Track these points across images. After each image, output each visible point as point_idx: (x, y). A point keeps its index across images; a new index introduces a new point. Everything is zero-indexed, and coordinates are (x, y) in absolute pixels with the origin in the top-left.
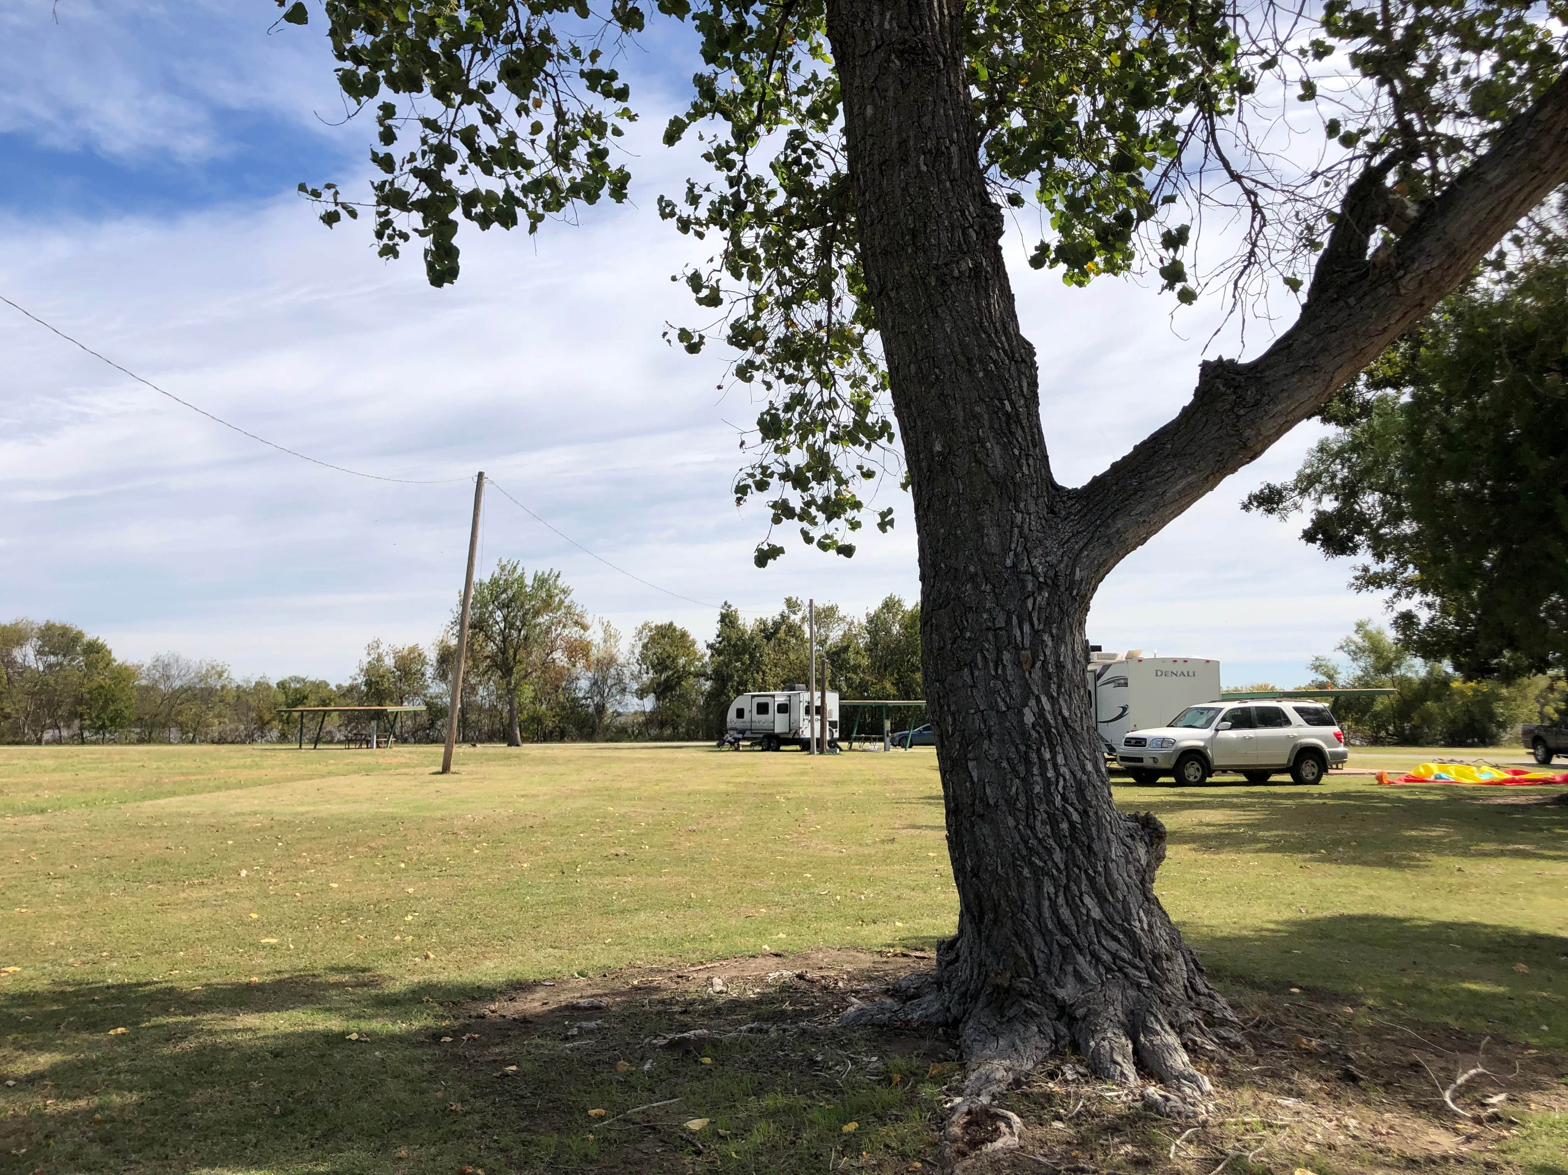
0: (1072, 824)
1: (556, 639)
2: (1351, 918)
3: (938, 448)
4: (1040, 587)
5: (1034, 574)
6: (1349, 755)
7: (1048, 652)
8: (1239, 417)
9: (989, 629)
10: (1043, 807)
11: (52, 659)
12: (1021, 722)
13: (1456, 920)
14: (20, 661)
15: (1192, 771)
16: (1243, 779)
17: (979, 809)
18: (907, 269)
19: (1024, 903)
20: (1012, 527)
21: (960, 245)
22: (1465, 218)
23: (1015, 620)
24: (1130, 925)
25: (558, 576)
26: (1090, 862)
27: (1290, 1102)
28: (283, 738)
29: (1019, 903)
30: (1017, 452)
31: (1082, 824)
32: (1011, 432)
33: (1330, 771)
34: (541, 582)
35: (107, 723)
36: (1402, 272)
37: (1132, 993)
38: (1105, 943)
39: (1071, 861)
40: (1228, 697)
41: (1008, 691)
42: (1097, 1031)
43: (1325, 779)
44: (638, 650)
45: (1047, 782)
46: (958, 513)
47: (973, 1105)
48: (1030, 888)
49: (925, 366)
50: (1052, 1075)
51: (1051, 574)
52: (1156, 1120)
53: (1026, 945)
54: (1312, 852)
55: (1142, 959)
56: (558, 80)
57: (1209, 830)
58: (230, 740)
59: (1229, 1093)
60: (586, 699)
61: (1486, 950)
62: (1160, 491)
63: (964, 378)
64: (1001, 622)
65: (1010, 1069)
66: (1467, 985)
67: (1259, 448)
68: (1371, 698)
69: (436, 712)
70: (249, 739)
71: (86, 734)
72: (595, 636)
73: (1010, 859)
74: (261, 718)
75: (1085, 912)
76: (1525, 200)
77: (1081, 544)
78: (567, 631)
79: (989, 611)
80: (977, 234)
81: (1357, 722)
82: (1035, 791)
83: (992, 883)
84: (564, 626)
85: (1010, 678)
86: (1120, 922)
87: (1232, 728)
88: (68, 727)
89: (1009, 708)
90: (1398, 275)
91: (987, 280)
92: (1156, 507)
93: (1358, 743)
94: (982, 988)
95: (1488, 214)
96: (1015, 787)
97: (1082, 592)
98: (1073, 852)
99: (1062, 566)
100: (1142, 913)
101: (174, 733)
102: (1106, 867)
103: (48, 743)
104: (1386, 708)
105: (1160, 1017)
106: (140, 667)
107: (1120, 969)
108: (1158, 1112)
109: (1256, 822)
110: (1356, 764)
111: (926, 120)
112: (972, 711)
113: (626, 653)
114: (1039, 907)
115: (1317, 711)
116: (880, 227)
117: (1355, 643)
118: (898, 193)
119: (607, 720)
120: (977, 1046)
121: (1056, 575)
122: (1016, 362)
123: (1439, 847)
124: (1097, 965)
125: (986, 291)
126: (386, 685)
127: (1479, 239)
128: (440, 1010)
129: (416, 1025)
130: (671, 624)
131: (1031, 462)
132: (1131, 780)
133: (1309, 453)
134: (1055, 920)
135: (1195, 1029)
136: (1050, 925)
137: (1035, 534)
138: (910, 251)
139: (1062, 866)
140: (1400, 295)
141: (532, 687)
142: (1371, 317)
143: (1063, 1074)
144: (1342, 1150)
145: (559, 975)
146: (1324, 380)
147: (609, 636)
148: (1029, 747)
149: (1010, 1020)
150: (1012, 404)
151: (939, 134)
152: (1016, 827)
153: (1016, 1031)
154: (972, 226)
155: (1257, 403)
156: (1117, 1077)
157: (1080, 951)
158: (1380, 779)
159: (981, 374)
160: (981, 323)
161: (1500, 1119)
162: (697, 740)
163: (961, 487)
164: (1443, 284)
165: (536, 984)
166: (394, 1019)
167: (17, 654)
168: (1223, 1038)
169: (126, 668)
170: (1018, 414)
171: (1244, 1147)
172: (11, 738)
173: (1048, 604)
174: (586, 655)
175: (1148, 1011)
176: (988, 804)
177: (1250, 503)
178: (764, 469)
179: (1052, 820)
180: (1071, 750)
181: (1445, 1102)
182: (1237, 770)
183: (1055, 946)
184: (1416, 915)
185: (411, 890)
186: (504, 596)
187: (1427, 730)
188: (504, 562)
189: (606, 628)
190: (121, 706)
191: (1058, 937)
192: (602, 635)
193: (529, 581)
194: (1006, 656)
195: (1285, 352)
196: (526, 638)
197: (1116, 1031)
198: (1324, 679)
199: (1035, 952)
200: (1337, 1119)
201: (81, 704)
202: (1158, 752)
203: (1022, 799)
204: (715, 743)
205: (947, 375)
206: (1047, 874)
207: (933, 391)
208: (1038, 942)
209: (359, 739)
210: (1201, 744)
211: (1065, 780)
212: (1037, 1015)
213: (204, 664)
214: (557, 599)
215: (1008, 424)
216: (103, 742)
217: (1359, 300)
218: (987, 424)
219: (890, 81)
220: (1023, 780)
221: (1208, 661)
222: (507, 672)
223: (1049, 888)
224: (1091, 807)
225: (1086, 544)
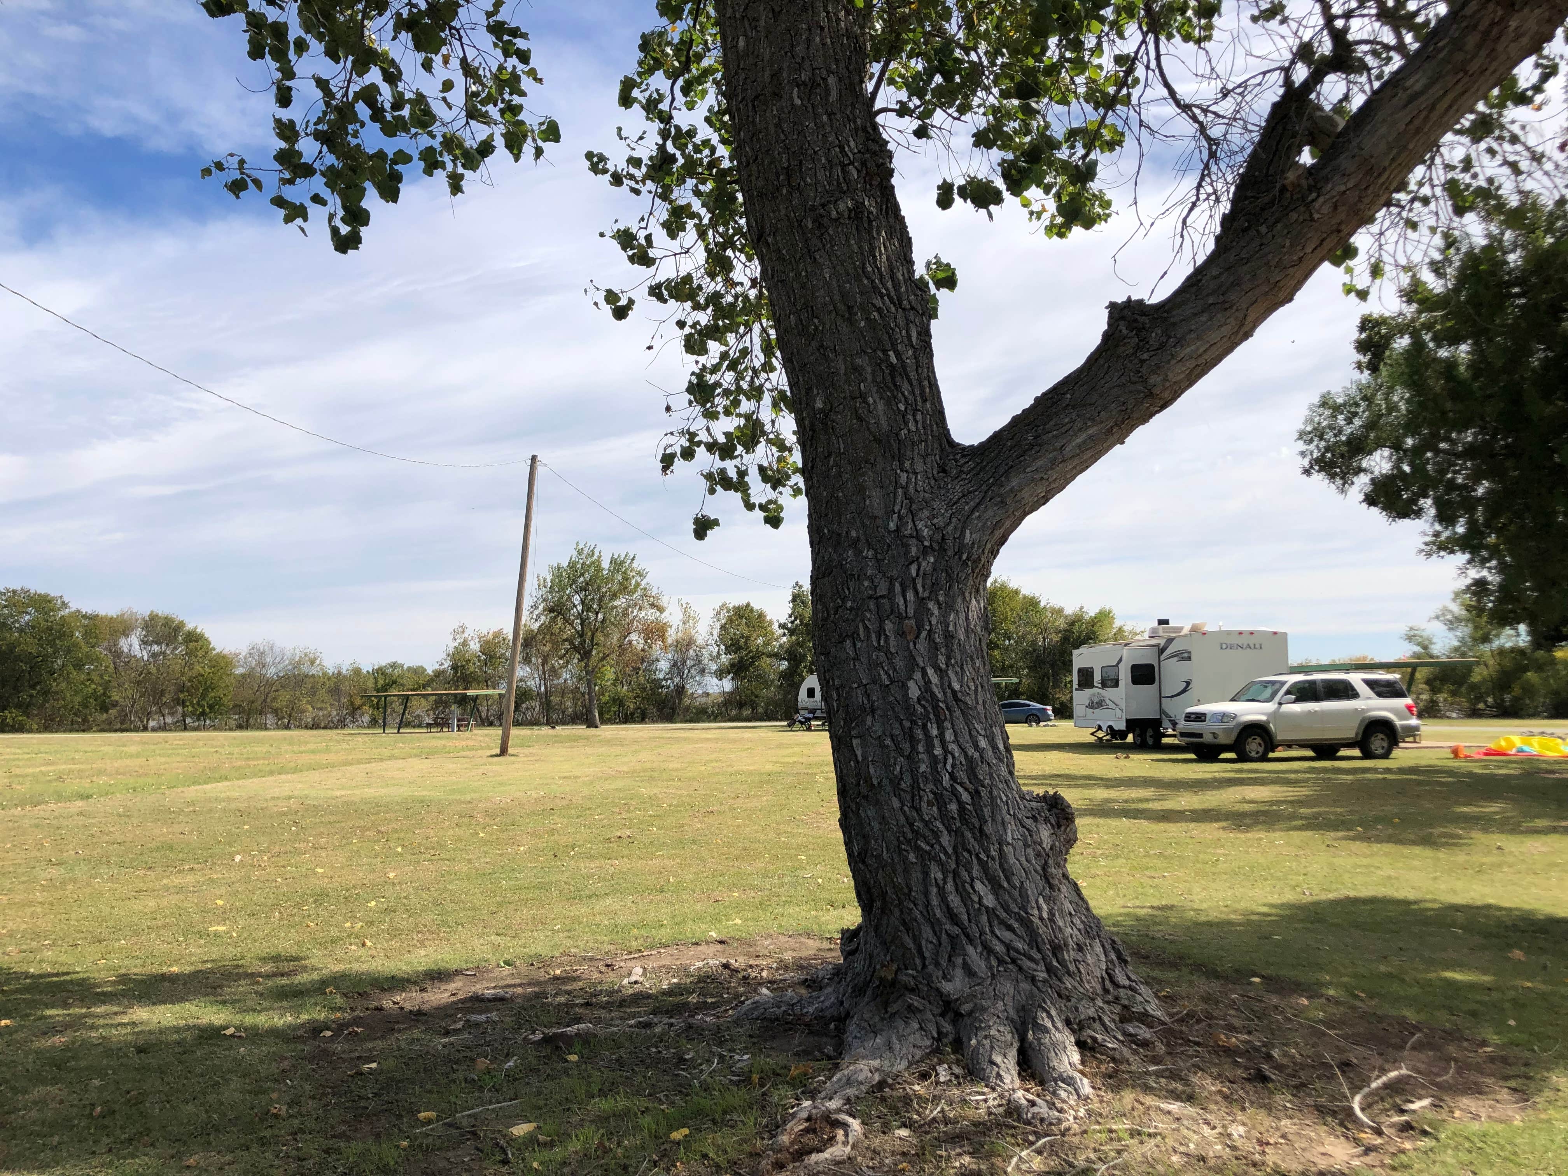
0: (961, 805)
1: (632, 621)
2: (1356, 901)
3: (819, 405)
4: (925, 551)
5: (919, 537)
6: (1423, 728)
7: (934, 621)
8: (1142, 361)
9: (870, 597)
10: (930, 787)
11: (156, 648)
12: (906, 696)
13: (1471, 902)
14: (126, 650)
15: (1254, 746)
16: (1310, 753)
17: (864, 790)
18: (783, 212)
19: (910, 890)
20: (896, 488)
21: (839, 184)
22: (1383, 130)
23: (897, 587)
24: (1027, 913)
25: (633, 559)
26: (981, 845)
27: (1174, 1107)
28: (373, 723)
29: (906, 890)
30: (902, 407)
31: (973, 804)
32: (895, 385)
33: (1401, 745)
34: (617, 564)
35: (208, 710)
36: (1314, 195)
37: (1025, 986)
38: (998, 934)
39: (960, 846)
40: (1293, 671)
41: (891, 664)
42: (981, 1028)
43: (1396, 753)
44: (716, 633)
45: (934, 760)
46: (839, 474)
47: (814, 1111)
48: (916, 875)
49: (804, 315)
50: (924, 1076)
51: (938, 537)
52: (1015, 1127)
53: (914, 935)
54: (1348, 830)
55: (1039, 950)
56: (462, 33)
57: (1247, 807)
58: (323, 725)
59: (1109, 1096)
60: (666, 680)
61: (1488, 935)
62: (1058, 445)
63: (845, 328)
64: (882, 590)
65: (877, 1070)
66: (1449, 974)
67: (1167, 395)
68: (1468, 668)
69: (523, 695)
70: (341, 724)
71: (188, 720)
72: (673, 617)
73: (895, 842)
74: (352, 703)
75: (976, 899)
76: (1450, 106)
77: (972, 504)
78: (643, 613)
79: (871, 579)
80: (859, 171)
81: (1454, 694)
82: (921, 770)
83: (877, 868)
84: (640, 609)
85: (893, 650)
86: (1016, 910)
87: (1296, 701)
88: (172, 714)
89: (892, 682)
90: (1310, 198)
91: (870, 221)
92: (1053, 463)
93: (1454, 715)
94: (870, 981)
95: (1407, 125)
96: (899, 765)
97: (975, 556)
98: (963, 835)
99: (950, 528)
100: (1041, 900)
101: (270, 719)
102: (1001, 851)
103: (154, 730)
104: (1484, 680)
105: (1053, 1013)
106: (237, 655)
107: (1014, 961)
108: (1019, 1119)
109: (1301, 798)
110: (1432, 737)
111: (800, 50)
112: (855, 685)
113: (704, 634)
114: (926, 894)
115: (1389, 684)
116: (754, 167)
117: (1451, 612)
118: (772, 129)
119: (687, 701)
120: (856, 1043)
121: (943, 539)
122: (904, 309)
123: (1486, 824)
124: (989, 955)
125: (869, 232)
126: (472, 669)
127: (1399, 154)
128: (339, 1000)
129: (304, 1017)
130: (748, 605)
131: (919, 417)
132: (1193, 756)
133: (1311, 409)
134: (944, 907)
135: (1097, 1026)
136: (938, 912)
137: (922, 494)
138: (784, 192)
139: (950, 850)
140: (1312, 220)
141: (613, 670)
142: (1284, 247)
143: (937, 1075)
144: (1212, 1163)
145: (483, 964)
146: (1236, 318)
147: (688, 617)
148: (913, 722)
149: (893, 1015)
150: (898, 355)
151: (815, 64)
152: (901, 809)
153: (896, 1027)
154: (852, 163)
155: (1162, 346)
156: (993, 1080)
157: (970, 940)
158: (1455, 752)
159: (862, 324)
160: (864, 268)
161: (1412, 1128)
162: (776, 720)
163: (842, 446)
164: (1361, 206)
165: (458, 972)
166: (283, 1011)
167: (124, 644)
168: (1131, 1035)
169: (224, 657)
170: (904, 366)
171: (1100, 1159)
172: (118, 726)
173: (934, 570)
174: (663, 638)
175: (1040, 1006)
176: (873, 785)
177: (1311, 467)
178: (692, 435)
179: (940, 801)
180: (961, 724)
181: (1352, 1108)
182: (1303, 745)
183: (944, 936)
184: (1429, 897)
185: (391, 875)
186: (582, 579)
187: (1528, 701)
188: (581, 546)
189: (686, 609)
190: (220, 693)
191: (948, 927)
192: (681, 616)
193: (605, 564)
194: (889, 626)
195: (1194, 289)
196: (604, 621)
197: (1002, 1029)
198: (1418, 649)
199: (923, 943)
200: (1224, 1126)
201: (182, 692)
202: (1217, 727)
203: (907, 778)
204: (785, 723)
205: (827, 327)
206: (934, 859)
207: (813, 343)
208: (927, 932)
209: (441, 723)
210: (1263, 718)
211: (954, 757)
212: (920, 1011)
213: (297, 651)
214: (633, 582)
215: (893, 378)
216: (205, 728)
217: (1271, 228)
218: (870, 378)
219: (761, 8)
220: (908, 757)
221: (1275, 633)
222: (586, 655)
223: (936, 873)
224: (983, 786)
225: (979, 504)
